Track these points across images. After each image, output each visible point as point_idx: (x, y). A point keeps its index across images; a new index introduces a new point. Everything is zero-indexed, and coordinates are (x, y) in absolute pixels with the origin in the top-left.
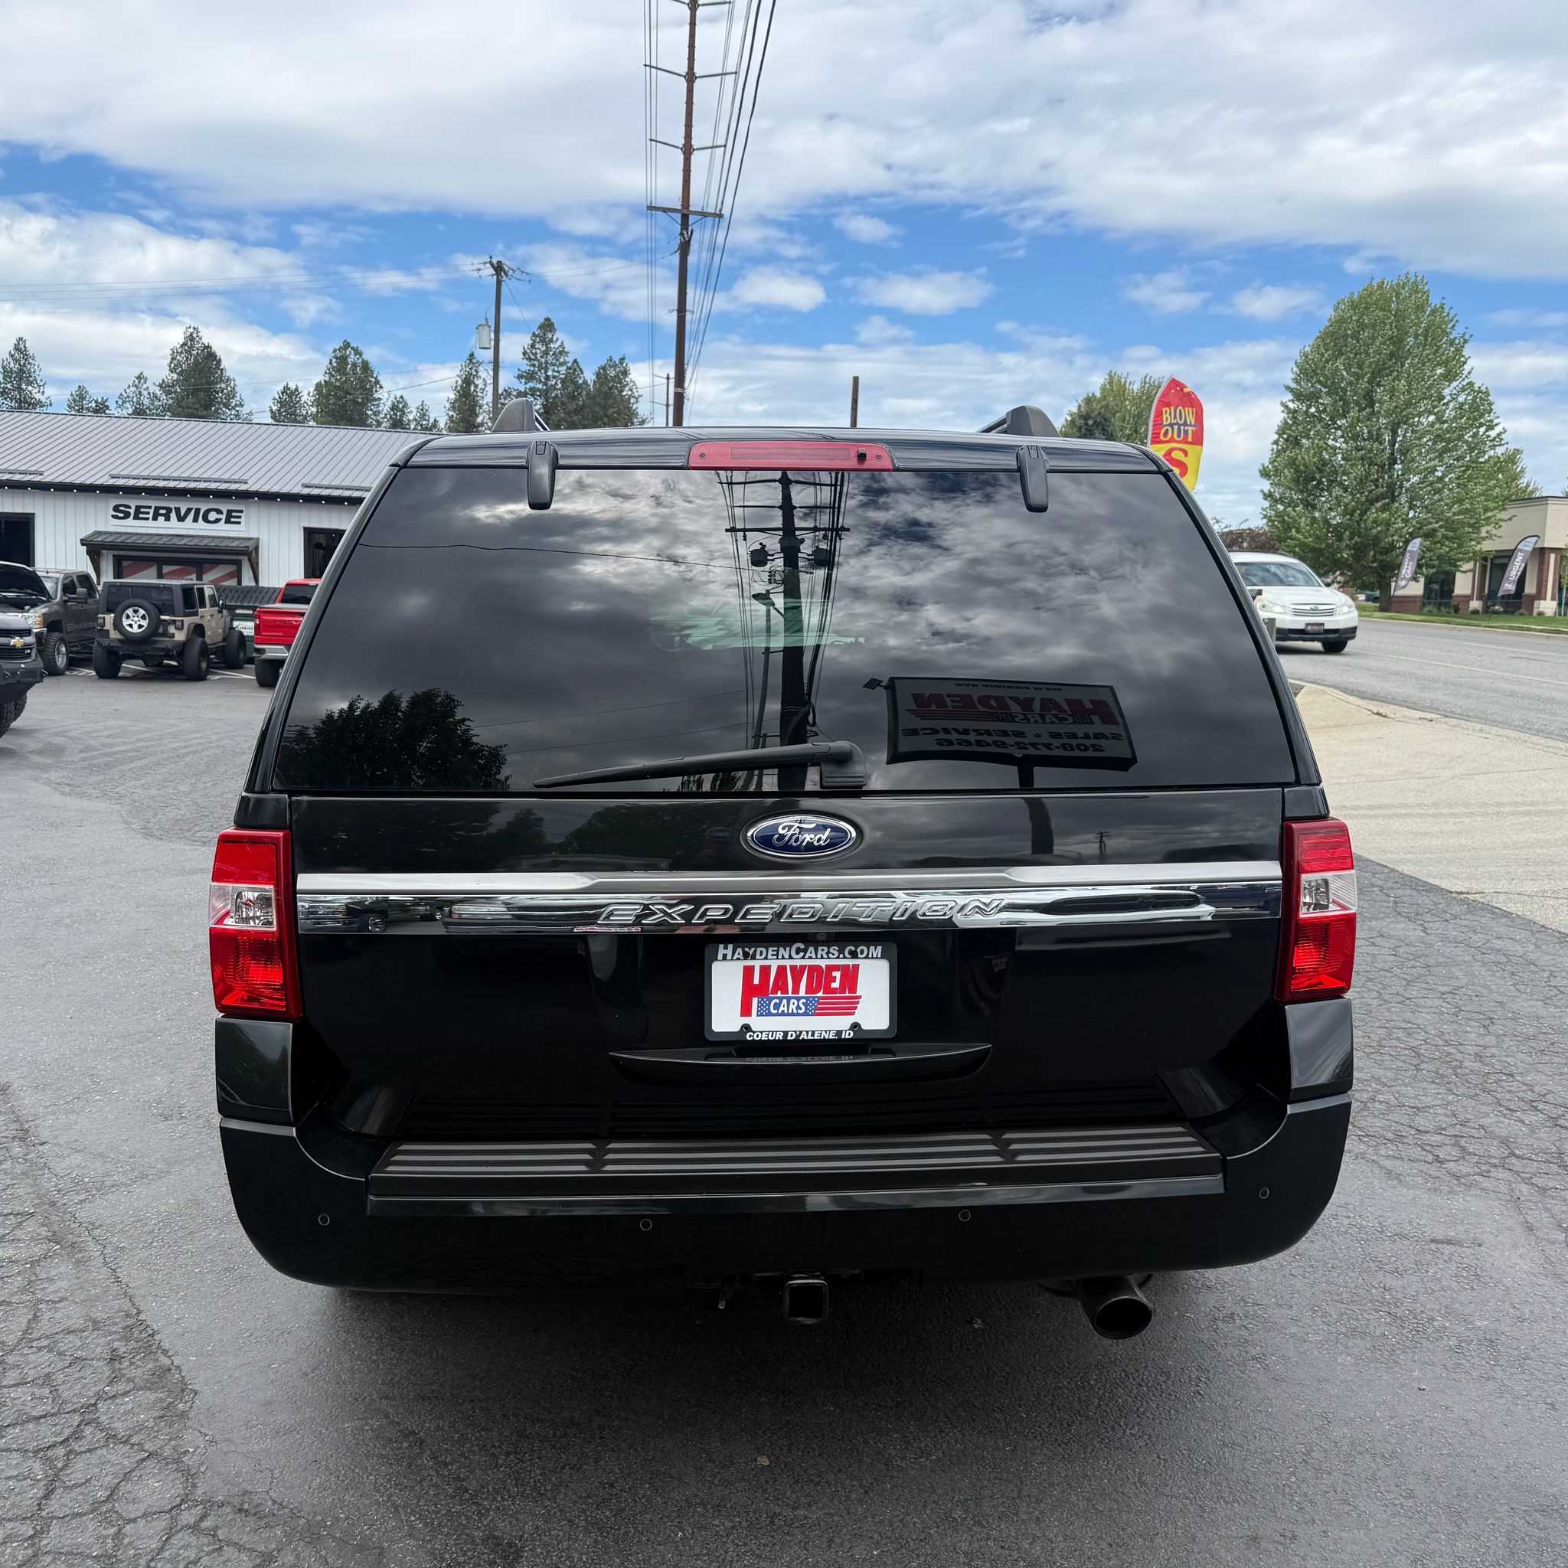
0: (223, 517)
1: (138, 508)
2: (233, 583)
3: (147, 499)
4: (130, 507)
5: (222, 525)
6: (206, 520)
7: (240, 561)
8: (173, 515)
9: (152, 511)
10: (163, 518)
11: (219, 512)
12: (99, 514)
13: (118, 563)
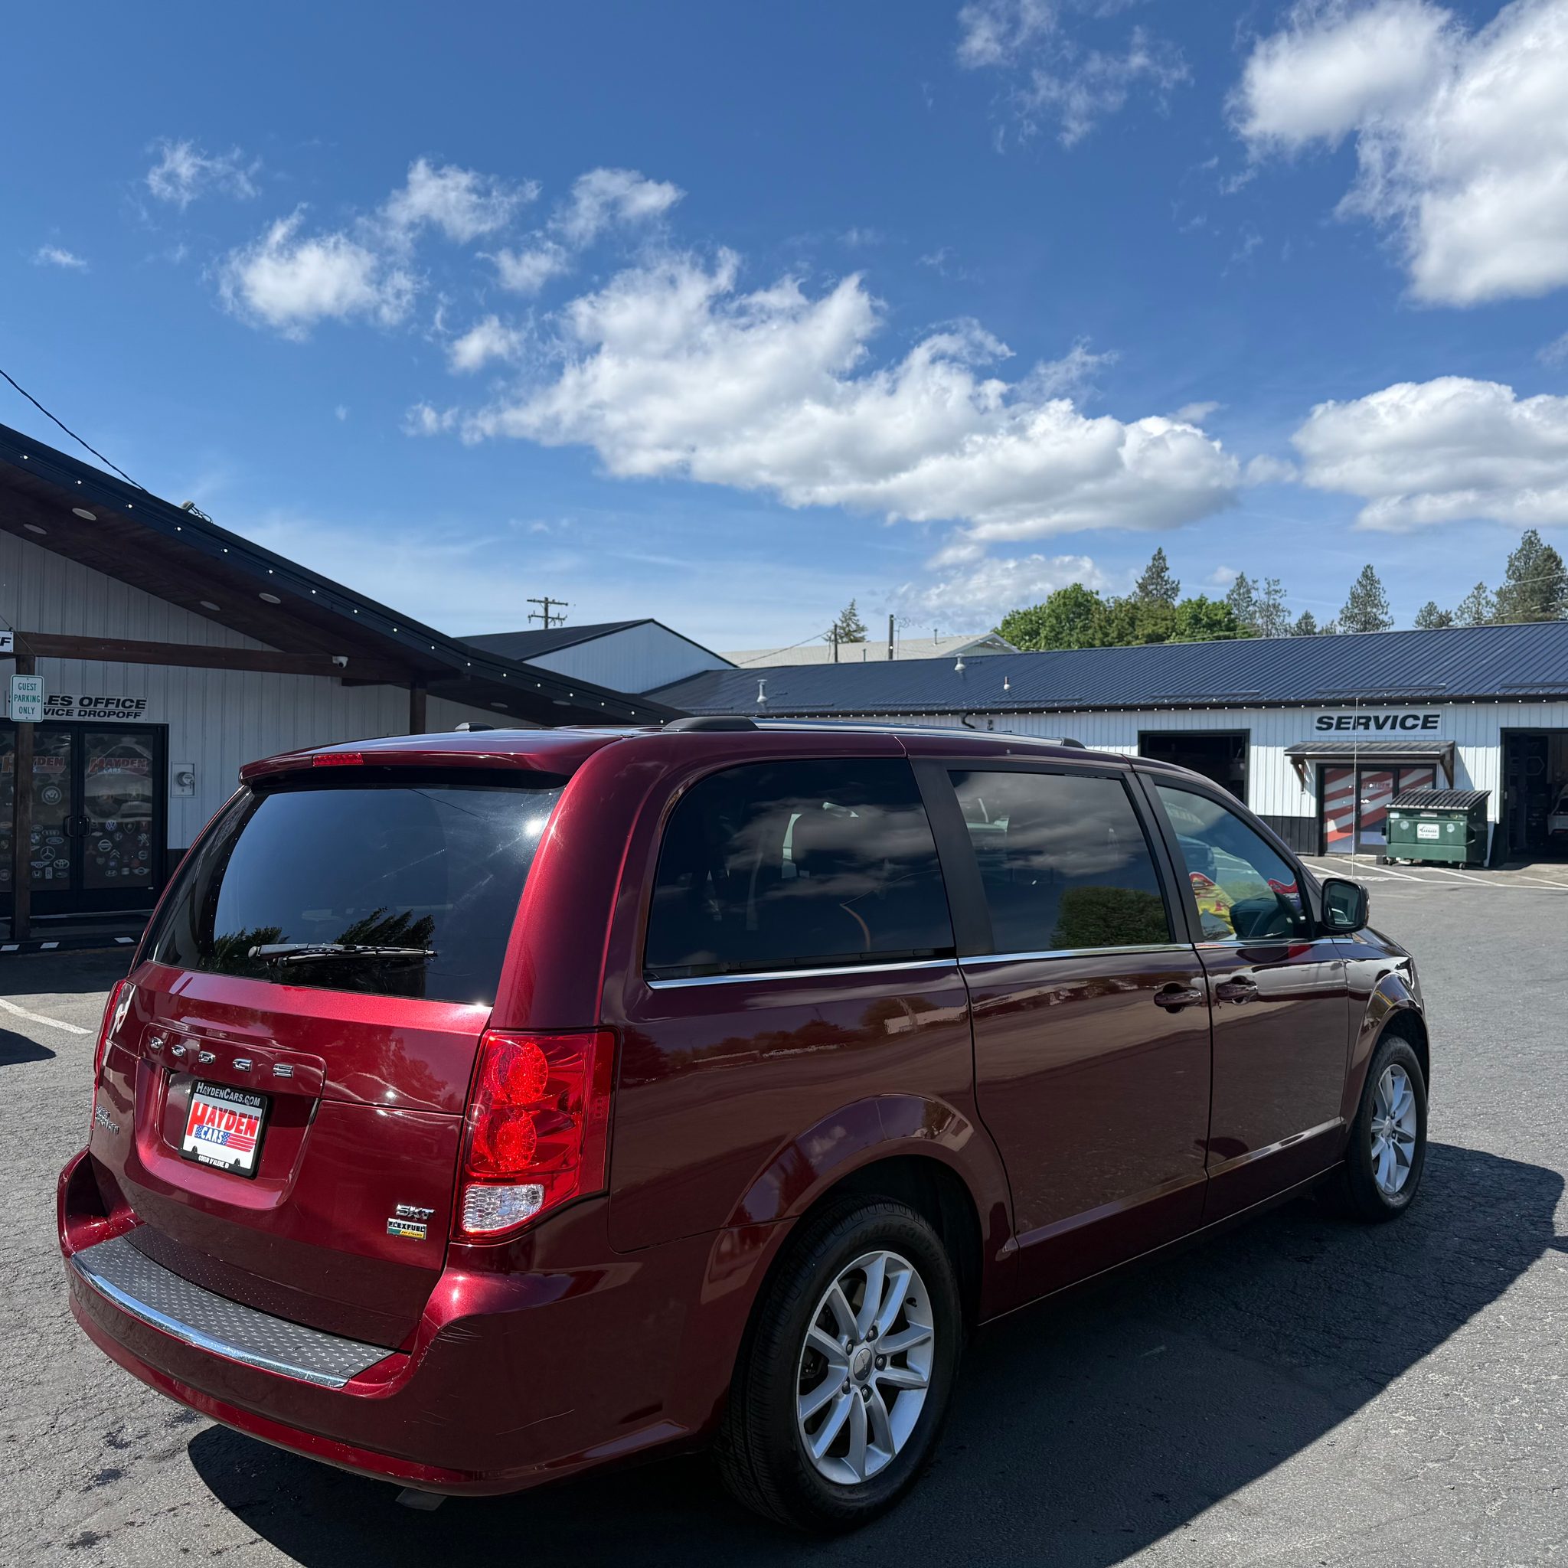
0: (1420, 722)
1: (1340, 719)
2: (1426, 788)
3: (1348, 710)
4: (1332, 719)
5: (1418, 731)
6: (1403, 726)
7: (1435, 765)
8: (1372, 723)
9: (1352, 721)
10: (1362, 727)
11: (1416, 718)
12: (1303, 727)
13: (1321, 770)
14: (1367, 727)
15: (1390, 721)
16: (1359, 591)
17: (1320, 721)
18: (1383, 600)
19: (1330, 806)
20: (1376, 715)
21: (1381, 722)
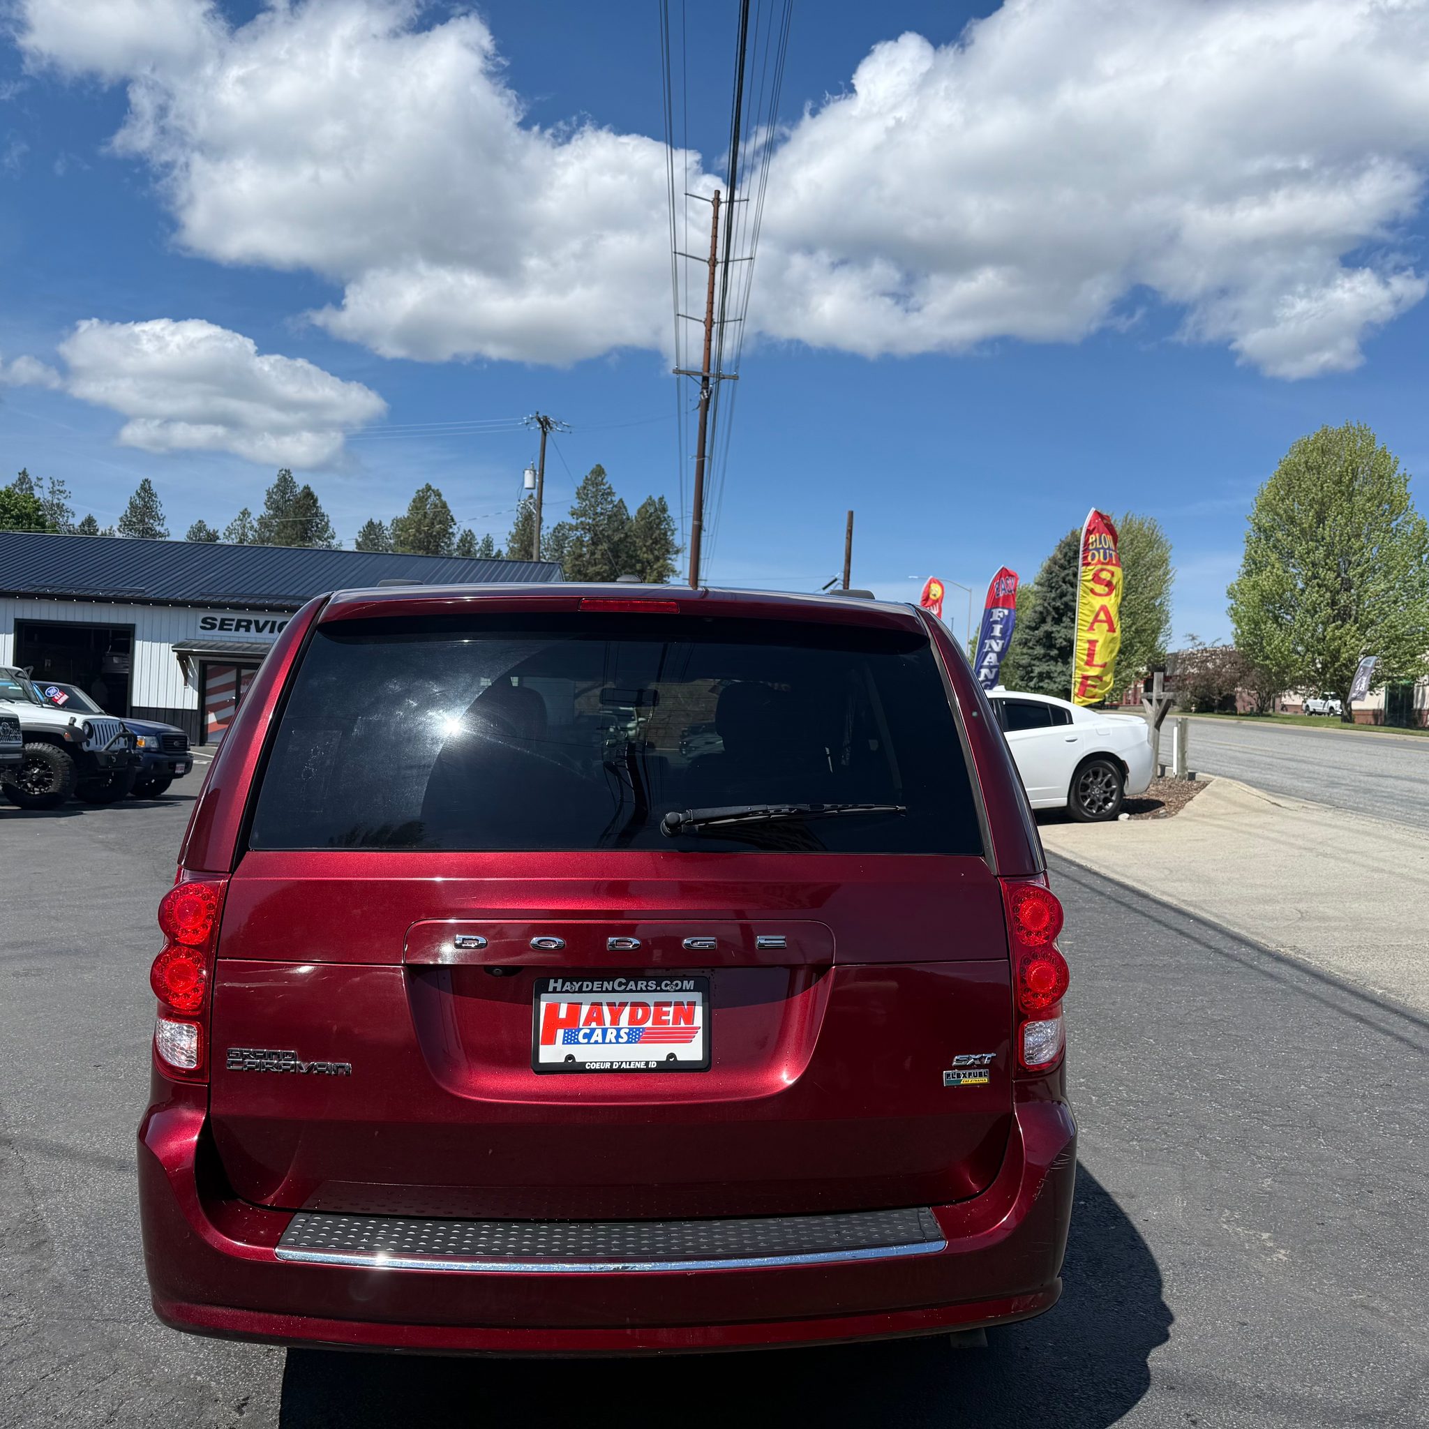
1: (223, 620)
3: (231, 613)
4: (216, 620)
8: (253, 627)
9: (235, 623)
10: (244, 629)
12: (189, 625)
13: (203, 666)
14: (248, 630)
15: (270, 624)
16: (138, 502)
17: (204, 621)
18: (159, 513)
19: (211, 700)
20: (256, 619)
21: (261, 625)
